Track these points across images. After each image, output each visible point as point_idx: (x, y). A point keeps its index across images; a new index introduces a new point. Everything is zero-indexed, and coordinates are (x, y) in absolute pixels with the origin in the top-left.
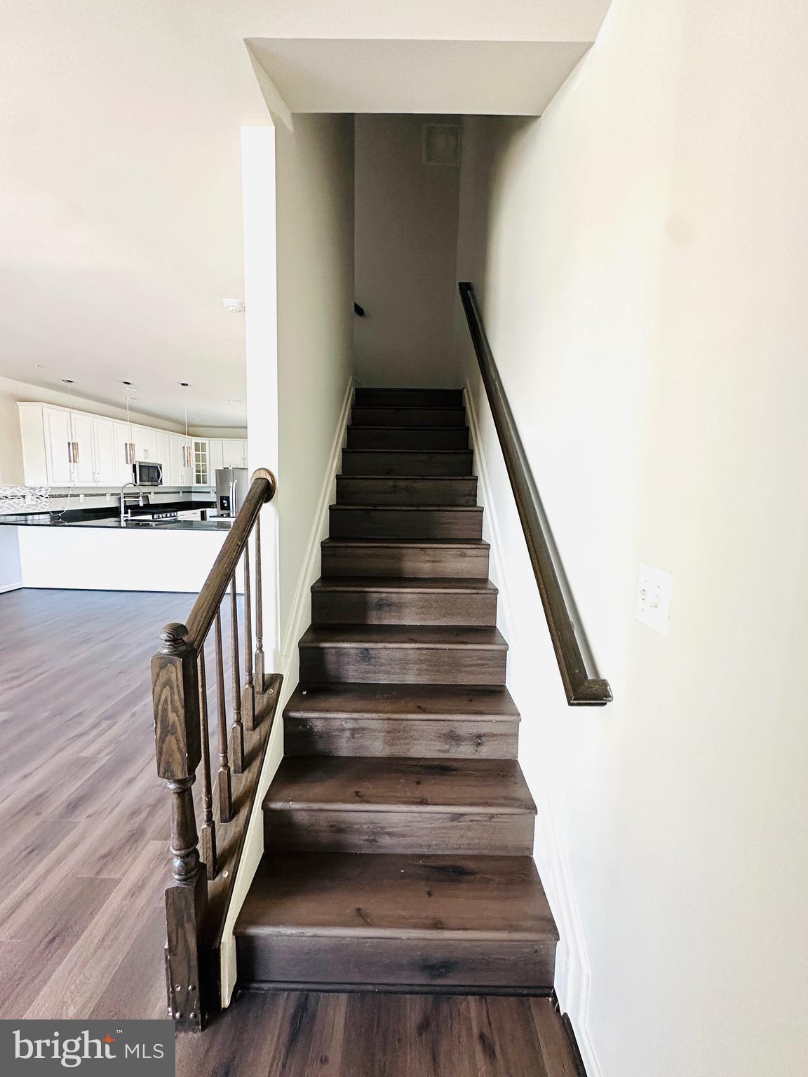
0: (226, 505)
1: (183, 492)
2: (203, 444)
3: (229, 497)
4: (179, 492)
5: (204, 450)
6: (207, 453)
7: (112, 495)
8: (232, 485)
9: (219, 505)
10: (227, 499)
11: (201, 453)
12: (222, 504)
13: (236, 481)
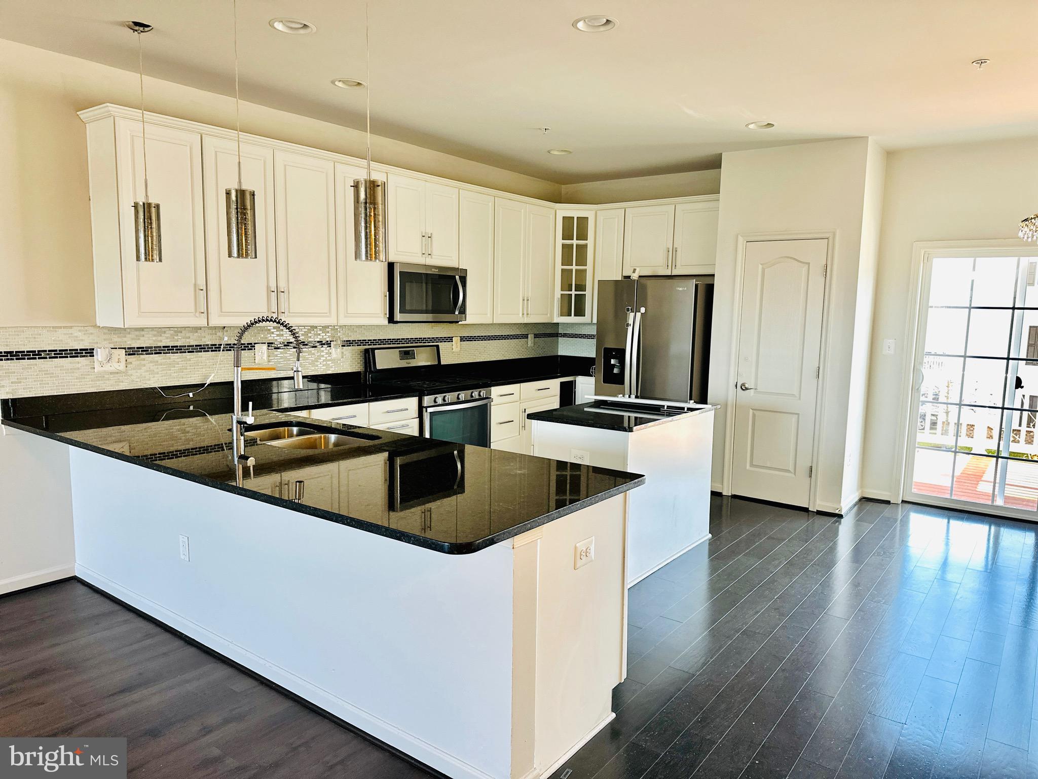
0: (616, 371)
1: (536, 336)
2: (583, 221)
3: (623, 351)
4: (526, 336)
5: (583, 235)
6: (590, 242)
7: (349, 343)
8: (634, 320)
9: (600, 366)
10: (620, 354)
11: (575, 242)
12: (608, 368)
13: (643, 310)
